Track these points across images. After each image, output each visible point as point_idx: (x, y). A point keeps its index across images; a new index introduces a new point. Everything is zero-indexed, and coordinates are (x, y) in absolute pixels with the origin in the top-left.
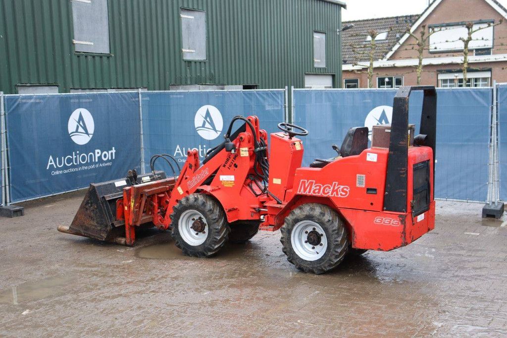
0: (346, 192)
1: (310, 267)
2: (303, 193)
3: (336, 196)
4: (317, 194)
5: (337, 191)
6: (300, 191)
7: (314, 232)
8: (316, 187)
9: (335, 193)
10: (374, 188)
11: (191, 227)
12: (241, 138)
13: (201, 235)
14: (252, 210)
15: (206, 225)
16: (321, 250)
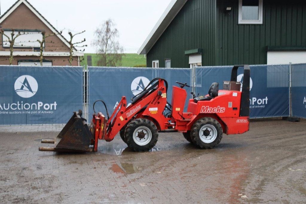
0: (224, 110)
2: (203, 112)
3: (219, 112)
4: (210, 112)
5: (220, 110)
6: (201, 112)
7: (207, 130)
8: (209, 109)
9: (218, 111)
10: (236, 107)
11: (137, 137)
12: (163, 89)
13: (143, 140)
14: (165, 125)
15: (146, 134)
16: (212, 138)
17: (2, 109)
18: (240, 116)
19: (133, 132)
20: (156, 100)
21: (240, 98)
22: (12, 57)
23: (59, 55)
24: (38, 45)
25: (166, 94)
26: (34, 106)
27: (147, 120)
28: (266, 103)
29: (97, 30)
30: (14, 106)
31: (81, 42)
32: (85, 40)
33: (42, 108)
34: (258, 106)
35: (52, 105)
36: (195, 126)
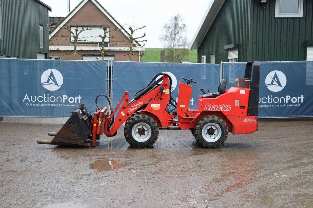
0: (230, 108)
1: (212, 145)
2: (207, 110)
4: (214, 110)
5: (225, 108)
6: (205, 109)
7: (211, 129)
8: (214, 107)
9: (224, 109)
10: (244, 106)
11: (137, 133)
12: (166, 84)
13: (143, 136)
14: (168, 122)
15: (146, 130)
16: (216, 137)
17: (30, 101)
18: (247, 115)
19: (132, 128)
20: (158, 96)
21: (248, 95)
22: (75, 52)
23: (120, 49)
24: (100, 40)
25: (169, 90)
26: (59, 99)
27: (147, 117)
28: (302, 102)
29: (166, 25)
30: (40, 99)
31: (141, 36)
32: (145, 35)
33: (67, 101)
34: (293, 105)
35: (76, 98)
36: (198, 124)
